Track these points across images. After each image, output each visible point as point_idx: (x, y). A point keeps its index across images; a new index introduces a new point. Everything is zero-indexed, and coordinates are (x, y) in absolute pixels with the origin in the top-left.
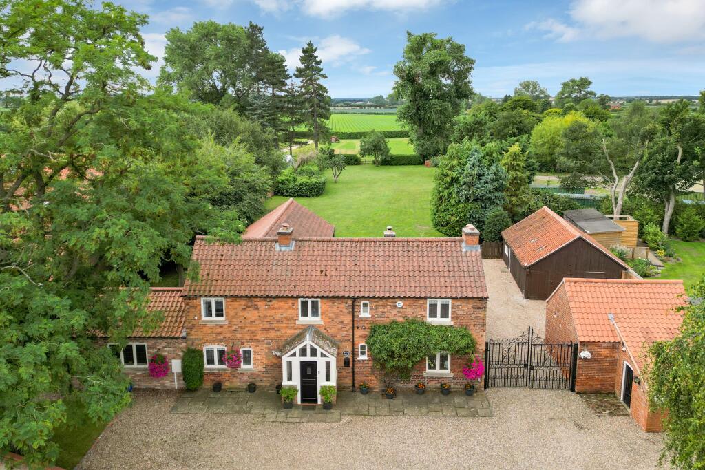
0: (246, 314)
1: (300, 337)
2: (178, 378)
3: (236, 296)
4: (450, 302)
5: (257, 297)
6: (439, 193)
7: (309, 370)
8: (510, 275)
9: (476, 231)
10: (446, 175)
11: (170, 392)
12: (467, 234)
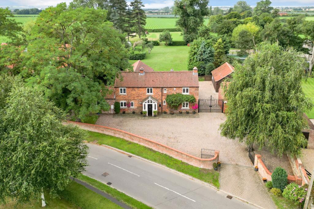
0: (132, 92)
1: (148, 98)
2: (113, 111)
3: (129, 87)
4: (189, 88)
5: (135, 87)
6: (190, 58)
7: (150, 107)
8: (213, 86)
9: (197, 69)
10: (192, 51)
11: (111, 114)
12: (194, 70)
